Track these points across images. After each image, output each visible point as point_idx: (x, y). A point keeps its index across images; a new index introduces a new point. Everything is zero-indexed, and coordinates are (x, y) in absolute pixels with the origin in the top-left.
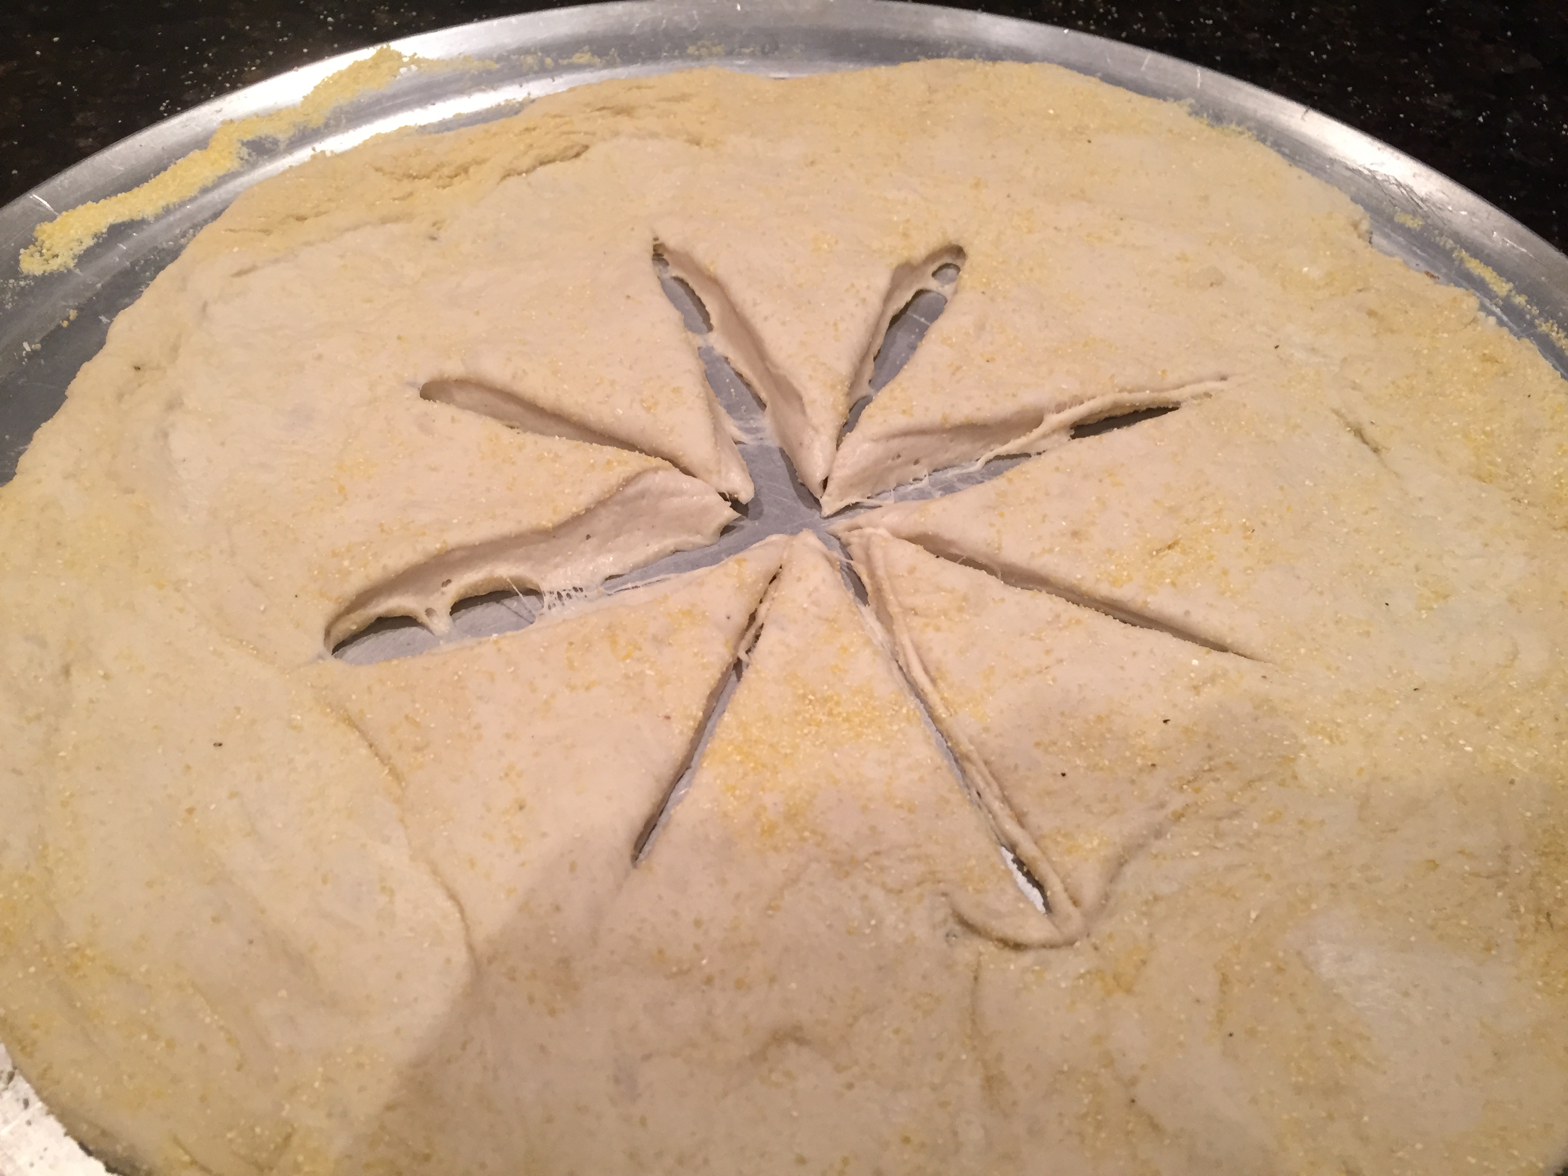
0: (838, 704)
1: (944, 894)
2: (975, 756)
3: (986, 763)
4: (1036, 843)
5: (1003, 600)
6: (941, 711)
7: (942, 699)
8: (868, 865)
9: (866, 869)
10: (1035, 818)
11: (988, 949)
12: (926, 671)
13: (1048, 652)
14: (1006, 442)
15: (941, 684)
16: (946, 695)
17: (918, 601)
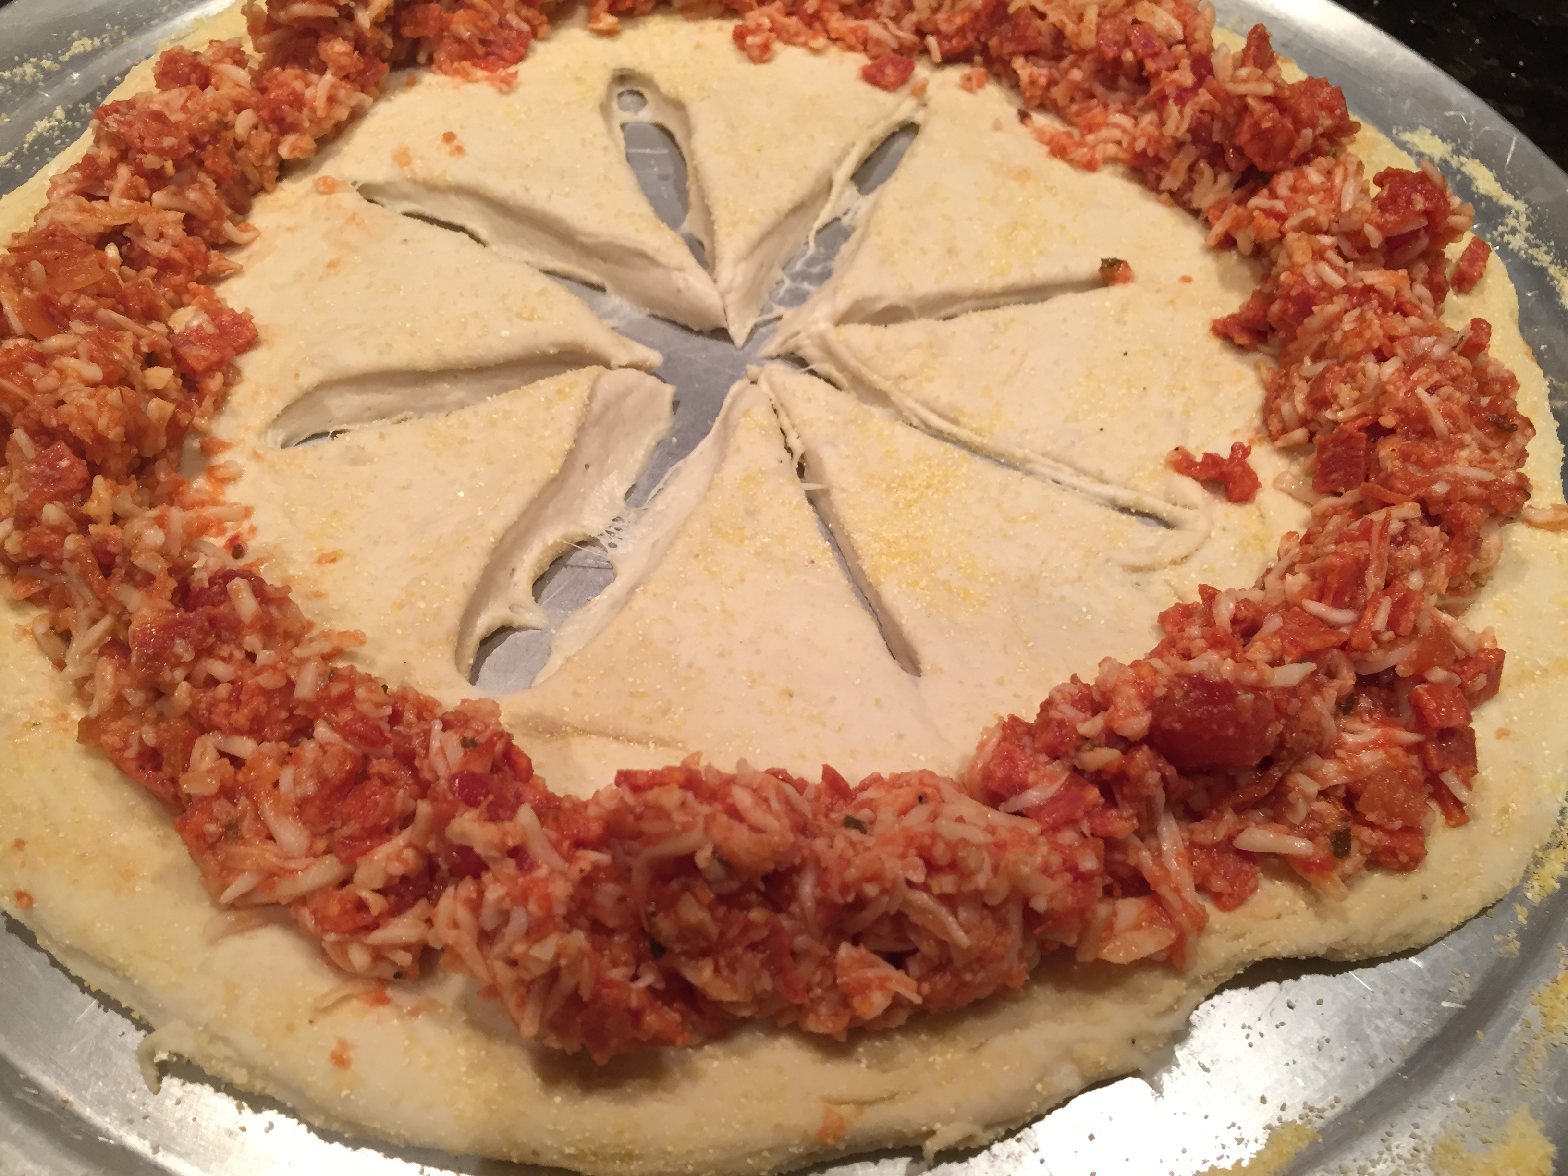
0: (911, 478)
1: (1108, 560)
2: (1031, 455)
3: (1044, 455)
4: (1126, 488)
5: (954, 333)
6: (977, 440)
7: (972, 430)
8: (1044, 574)
9: (1046, 577)
10: (1110, 472)
11: (1168, 574)
12: (942, 416)
13: (1013, 352)
14: (816, 217)
15: (964, 420)
16: (974, 426)
17: (899, 367)
